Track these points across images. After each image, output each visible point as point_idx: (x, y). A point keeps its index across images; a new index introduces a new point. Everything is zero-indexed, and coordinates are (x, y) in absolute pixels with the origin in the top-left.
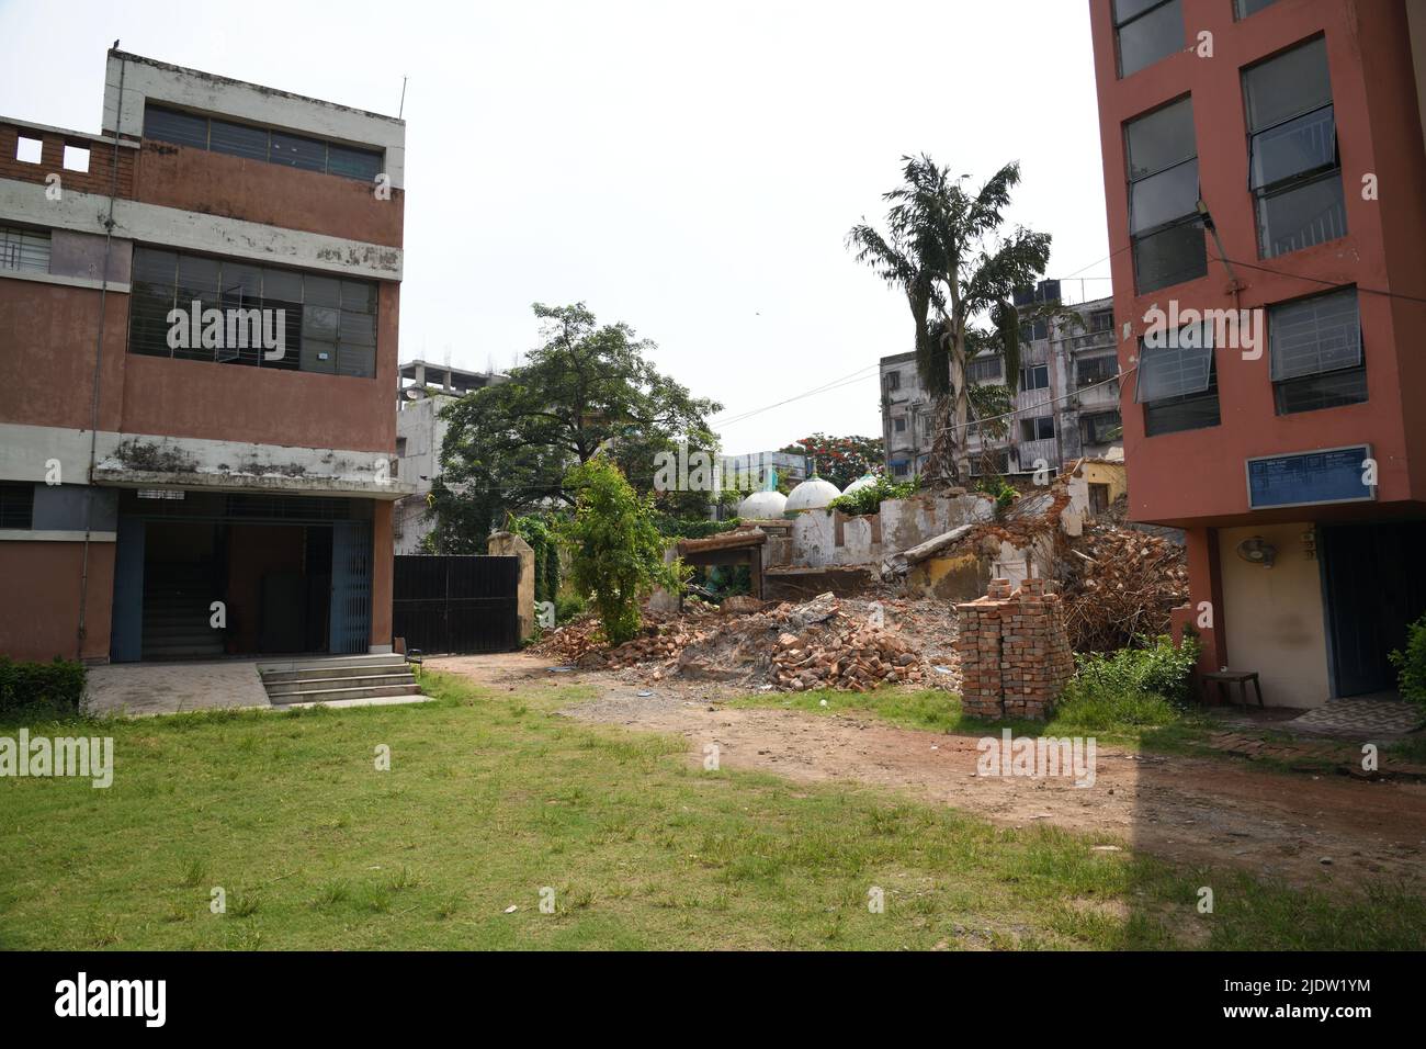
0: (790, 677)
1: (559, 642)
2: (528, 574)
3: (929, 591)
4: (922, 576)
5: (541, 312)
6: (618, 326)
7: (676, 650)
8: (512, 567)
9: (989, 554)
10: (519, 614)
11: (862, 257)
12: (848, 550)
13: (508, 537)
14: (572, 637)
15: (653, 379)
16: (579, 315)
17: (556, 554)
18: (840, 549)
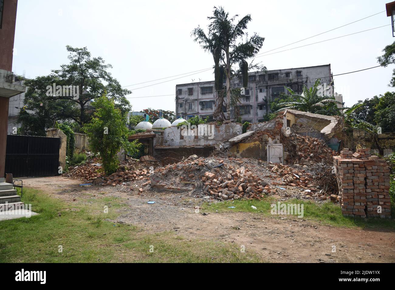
0: (216, 192)
1: (79, 173)
2: (64, 145)
3: (238, 155)
4: (235, 149)
5: (70, 49)
6: (99, 58)
7: (137, 177)
8: (57, 142)
9: (265, 141)
10: (59, 161)
11: (196, 40)
12: (185, 141)
13: (56, 130)
14: (85, 171)
15: (110, 79)
16: (84, 53)
17: (73, 138)
18: (182, 140)
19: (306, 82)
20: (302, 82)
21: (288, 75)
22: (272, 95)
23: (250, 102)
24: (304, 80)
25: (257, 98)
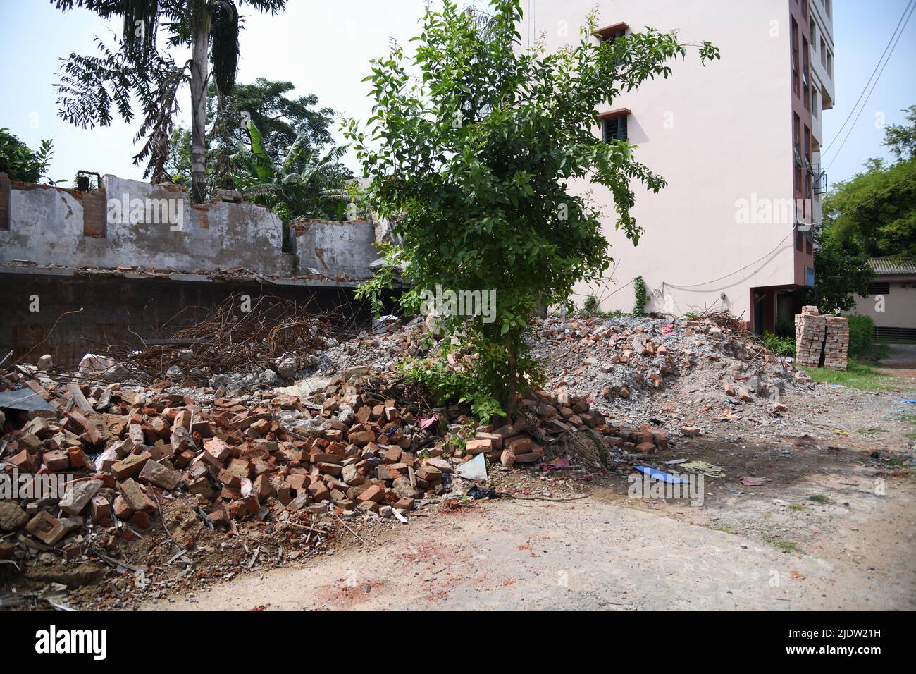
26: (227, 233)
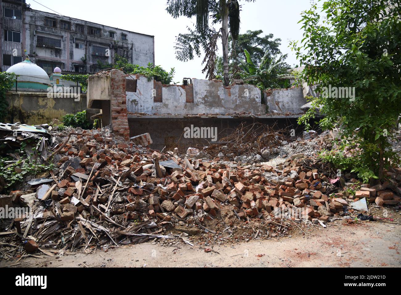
18: (158, 104)
19: (132, 49)
20: (127, 48)
21: (113, 35)
22: (92, 55)
23: (62, 58)
24: (130, 46)
25: (71, 54)
26: (238, 97)
